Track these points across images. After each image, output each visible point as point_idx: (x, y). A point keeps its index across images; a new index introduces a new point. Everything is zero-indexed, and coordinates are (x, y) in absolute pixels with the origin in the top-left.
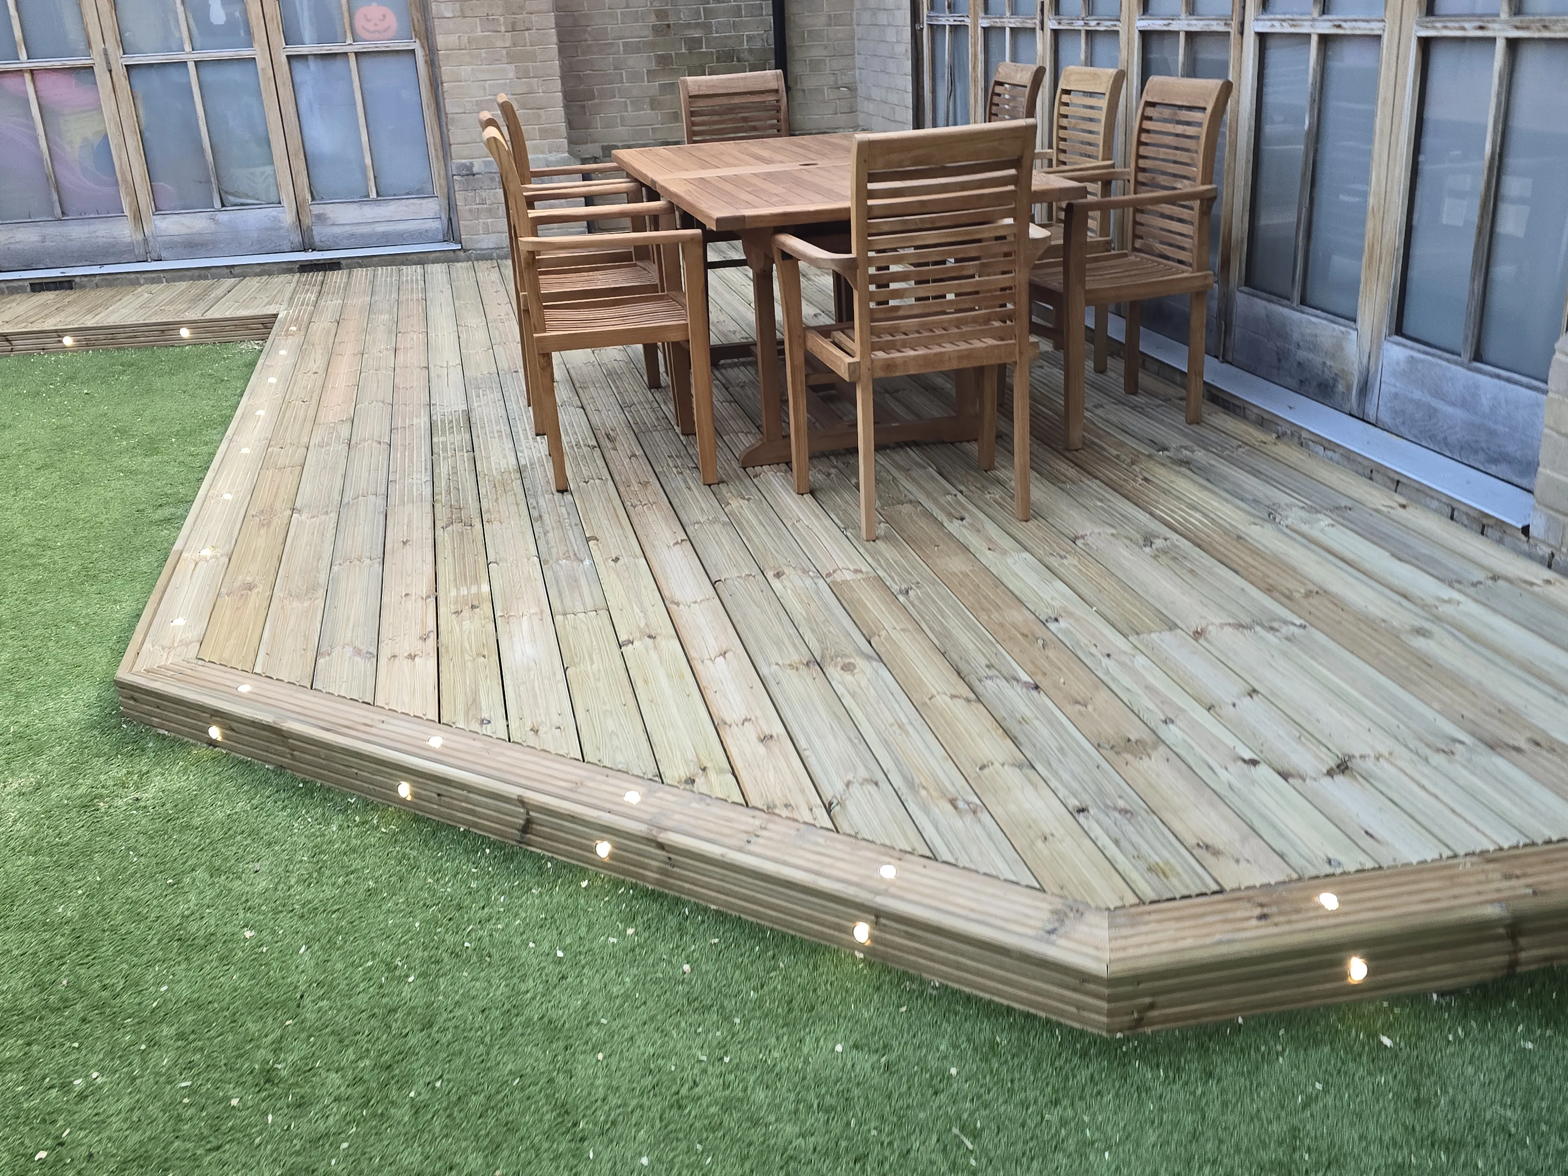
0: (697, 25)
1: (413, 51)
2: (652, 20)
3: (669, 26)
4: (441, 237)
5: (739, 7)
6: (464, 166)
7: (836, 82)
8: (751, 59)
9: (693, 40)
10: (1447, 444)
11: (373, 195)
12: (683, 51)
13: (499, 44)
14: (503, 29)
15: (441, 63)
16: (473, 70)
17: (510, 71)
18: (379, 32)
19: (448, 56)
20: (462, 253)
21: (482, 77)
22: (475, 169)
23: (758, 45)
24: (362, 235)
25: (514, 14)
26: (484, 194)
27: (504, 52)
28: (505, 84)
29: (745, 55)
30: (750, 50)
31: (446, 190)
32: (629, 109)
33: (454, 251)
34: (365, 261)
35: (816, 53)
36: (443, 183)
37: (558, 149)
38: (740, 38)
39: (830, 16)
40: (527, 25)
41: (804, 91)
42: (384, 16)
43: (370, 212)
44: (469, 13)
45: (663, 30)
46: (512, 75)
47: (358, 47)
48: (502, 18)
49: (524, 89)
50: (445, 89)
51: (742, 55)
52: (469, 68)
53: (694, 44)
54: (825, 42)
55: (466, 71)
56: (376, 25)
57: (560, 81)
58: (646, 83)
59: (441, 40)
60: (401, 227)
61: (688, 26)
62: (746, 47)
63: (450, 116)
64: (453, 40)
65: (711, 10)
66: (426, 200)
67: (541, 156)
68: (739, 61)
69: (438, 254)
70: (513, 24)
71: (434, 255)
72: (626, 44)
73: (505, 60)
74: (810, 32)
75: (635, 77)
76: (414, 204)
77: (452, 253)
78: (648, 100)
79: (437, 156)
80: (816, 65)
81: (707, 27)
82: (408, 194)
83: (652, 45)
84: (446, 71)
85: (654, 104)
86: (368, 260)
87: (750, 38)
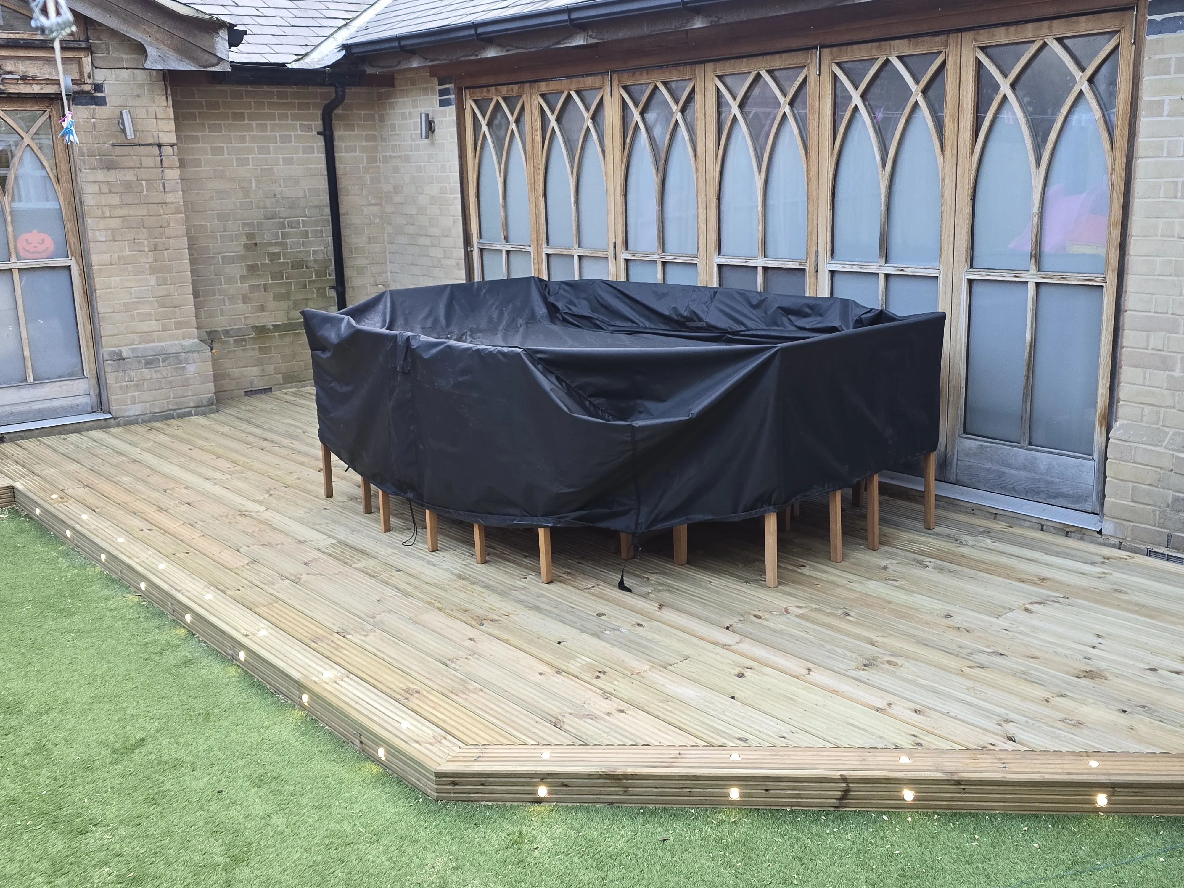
0: (277, 244)
1: (69, 267)
2: (244, 240)
3: (256, 244)
4: (90, 409)
5: (307, 232)
6: (114, 353)
7: (375, 281)
8: (316, 266)
9: (274, 254)
10: (1015, 491)
11: (31, 380)
12: (267, 261)
13: (144, 260)
14: (146, 249)
15: (95, 276)
16: (121, 280)
17: (152, 280)
18: (38, 252)
19: (100, 270)
20: (112, 421)
21: (129, 284)
22: (124, 355)
23: (320, 257)
24: (21, 413)
25: (155, 238)
26: (133, 374)
27: (147, 266)
28: (148, 290)
29: (312, 264)
30: (315, 261)
31: (95, 372)
32: (227, 304)
33: (106, 419)
34: (27, 434)
35: (361, 262)
36: (93, 366)
37: (190, 337)
38: (308, 252)
39: (369, 237)
40: (167, 247)
41: (353, 288)
42: (43, 241)
43: (26, 394)
44: (118, 238)
45: (252, 247)
46: (153, 283)
47: (21, 264)
48: (146, 242)
49: (163, 293)
50: (97, 295)
51: (309, 264)
52: (118, 279)
53: (274, 256)
54: (367, 255)
55: (115, 280)
56: (36, 247)
57: (191, 286)
58: (239, 285)
59: (95, 259)
60: (56, 403)
61: (270, 244)
62: (312, 258)
63: (100, 315)
64: (105, 258)
65: (287, 233)
66: (77, 381)
67: (177, 342)
68: (307, 268)
69: (92, 423)
70: (155, 245)
71: (88, 424)
72: (223, 258)
73: (147, 272)
74: (355, 248)
75: (230, 280)
76: (67, 385)
77: (103, 422)
78: (240, 296)
79: (87, 346)
80: (361, 270)
81: (283, 245)
82: (60, 377)
83: (244, 258)
84: (99, 282)
85: (245, 299)
86: (29, 433)
87: (315, 252)
